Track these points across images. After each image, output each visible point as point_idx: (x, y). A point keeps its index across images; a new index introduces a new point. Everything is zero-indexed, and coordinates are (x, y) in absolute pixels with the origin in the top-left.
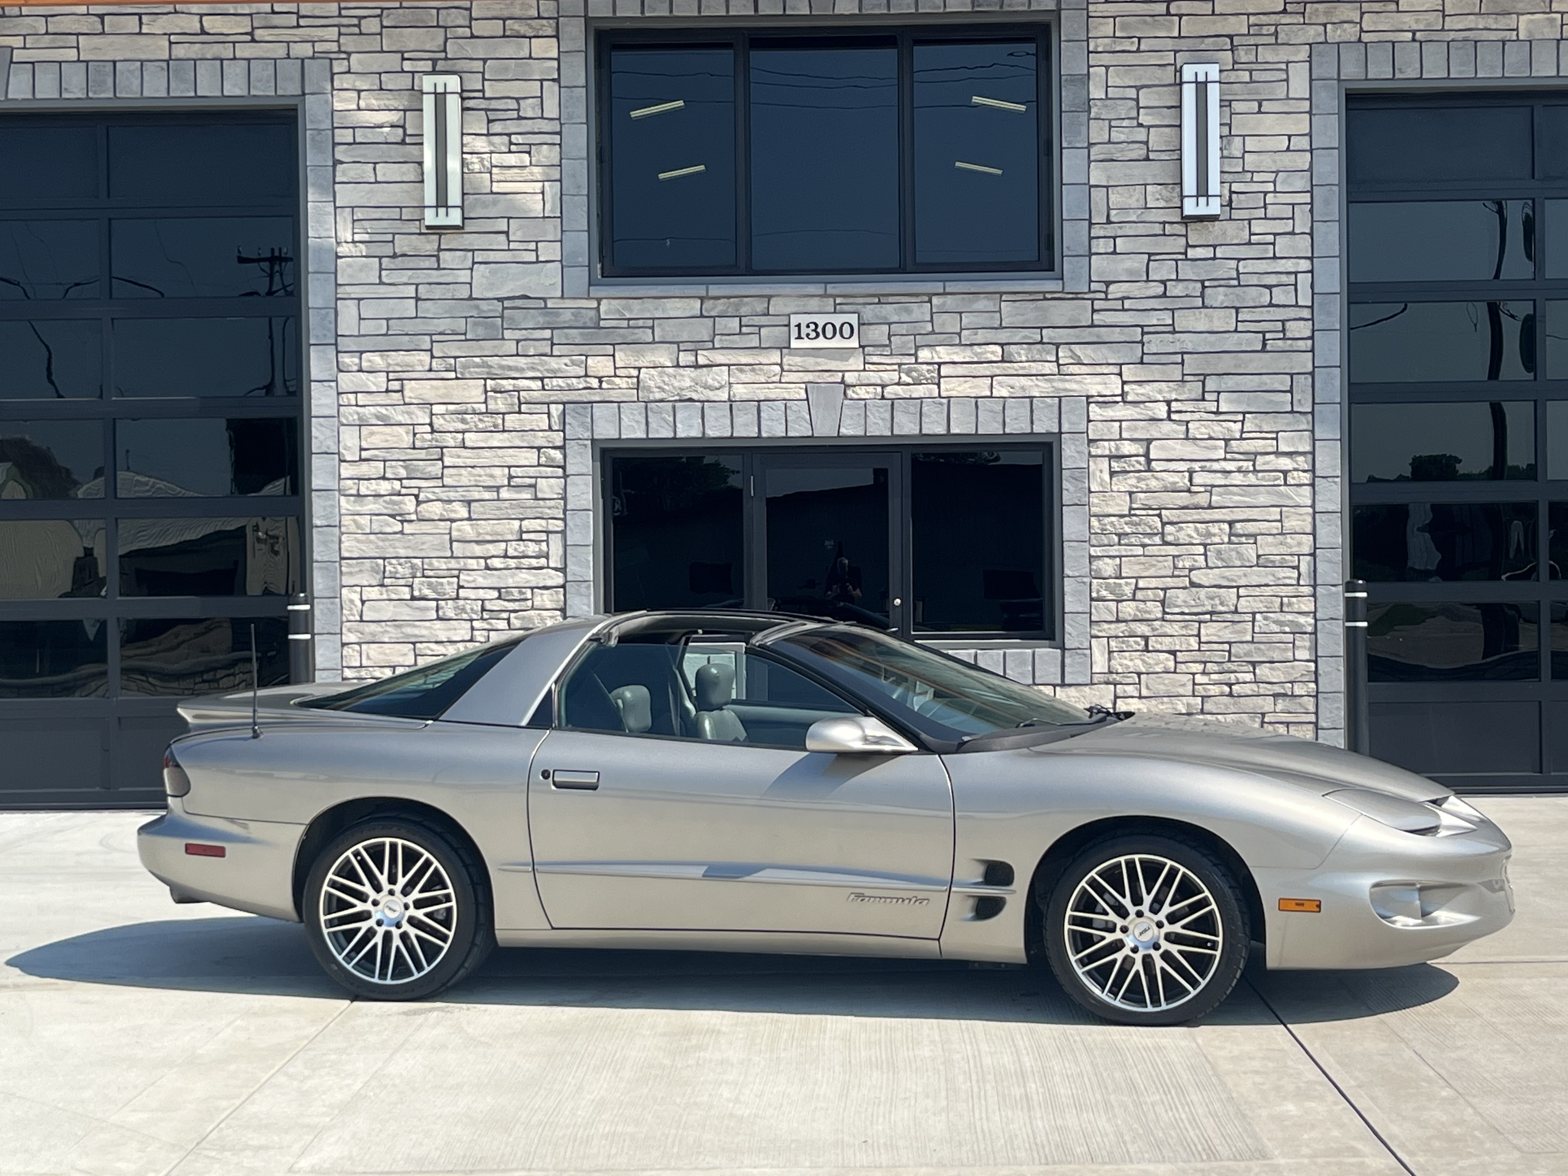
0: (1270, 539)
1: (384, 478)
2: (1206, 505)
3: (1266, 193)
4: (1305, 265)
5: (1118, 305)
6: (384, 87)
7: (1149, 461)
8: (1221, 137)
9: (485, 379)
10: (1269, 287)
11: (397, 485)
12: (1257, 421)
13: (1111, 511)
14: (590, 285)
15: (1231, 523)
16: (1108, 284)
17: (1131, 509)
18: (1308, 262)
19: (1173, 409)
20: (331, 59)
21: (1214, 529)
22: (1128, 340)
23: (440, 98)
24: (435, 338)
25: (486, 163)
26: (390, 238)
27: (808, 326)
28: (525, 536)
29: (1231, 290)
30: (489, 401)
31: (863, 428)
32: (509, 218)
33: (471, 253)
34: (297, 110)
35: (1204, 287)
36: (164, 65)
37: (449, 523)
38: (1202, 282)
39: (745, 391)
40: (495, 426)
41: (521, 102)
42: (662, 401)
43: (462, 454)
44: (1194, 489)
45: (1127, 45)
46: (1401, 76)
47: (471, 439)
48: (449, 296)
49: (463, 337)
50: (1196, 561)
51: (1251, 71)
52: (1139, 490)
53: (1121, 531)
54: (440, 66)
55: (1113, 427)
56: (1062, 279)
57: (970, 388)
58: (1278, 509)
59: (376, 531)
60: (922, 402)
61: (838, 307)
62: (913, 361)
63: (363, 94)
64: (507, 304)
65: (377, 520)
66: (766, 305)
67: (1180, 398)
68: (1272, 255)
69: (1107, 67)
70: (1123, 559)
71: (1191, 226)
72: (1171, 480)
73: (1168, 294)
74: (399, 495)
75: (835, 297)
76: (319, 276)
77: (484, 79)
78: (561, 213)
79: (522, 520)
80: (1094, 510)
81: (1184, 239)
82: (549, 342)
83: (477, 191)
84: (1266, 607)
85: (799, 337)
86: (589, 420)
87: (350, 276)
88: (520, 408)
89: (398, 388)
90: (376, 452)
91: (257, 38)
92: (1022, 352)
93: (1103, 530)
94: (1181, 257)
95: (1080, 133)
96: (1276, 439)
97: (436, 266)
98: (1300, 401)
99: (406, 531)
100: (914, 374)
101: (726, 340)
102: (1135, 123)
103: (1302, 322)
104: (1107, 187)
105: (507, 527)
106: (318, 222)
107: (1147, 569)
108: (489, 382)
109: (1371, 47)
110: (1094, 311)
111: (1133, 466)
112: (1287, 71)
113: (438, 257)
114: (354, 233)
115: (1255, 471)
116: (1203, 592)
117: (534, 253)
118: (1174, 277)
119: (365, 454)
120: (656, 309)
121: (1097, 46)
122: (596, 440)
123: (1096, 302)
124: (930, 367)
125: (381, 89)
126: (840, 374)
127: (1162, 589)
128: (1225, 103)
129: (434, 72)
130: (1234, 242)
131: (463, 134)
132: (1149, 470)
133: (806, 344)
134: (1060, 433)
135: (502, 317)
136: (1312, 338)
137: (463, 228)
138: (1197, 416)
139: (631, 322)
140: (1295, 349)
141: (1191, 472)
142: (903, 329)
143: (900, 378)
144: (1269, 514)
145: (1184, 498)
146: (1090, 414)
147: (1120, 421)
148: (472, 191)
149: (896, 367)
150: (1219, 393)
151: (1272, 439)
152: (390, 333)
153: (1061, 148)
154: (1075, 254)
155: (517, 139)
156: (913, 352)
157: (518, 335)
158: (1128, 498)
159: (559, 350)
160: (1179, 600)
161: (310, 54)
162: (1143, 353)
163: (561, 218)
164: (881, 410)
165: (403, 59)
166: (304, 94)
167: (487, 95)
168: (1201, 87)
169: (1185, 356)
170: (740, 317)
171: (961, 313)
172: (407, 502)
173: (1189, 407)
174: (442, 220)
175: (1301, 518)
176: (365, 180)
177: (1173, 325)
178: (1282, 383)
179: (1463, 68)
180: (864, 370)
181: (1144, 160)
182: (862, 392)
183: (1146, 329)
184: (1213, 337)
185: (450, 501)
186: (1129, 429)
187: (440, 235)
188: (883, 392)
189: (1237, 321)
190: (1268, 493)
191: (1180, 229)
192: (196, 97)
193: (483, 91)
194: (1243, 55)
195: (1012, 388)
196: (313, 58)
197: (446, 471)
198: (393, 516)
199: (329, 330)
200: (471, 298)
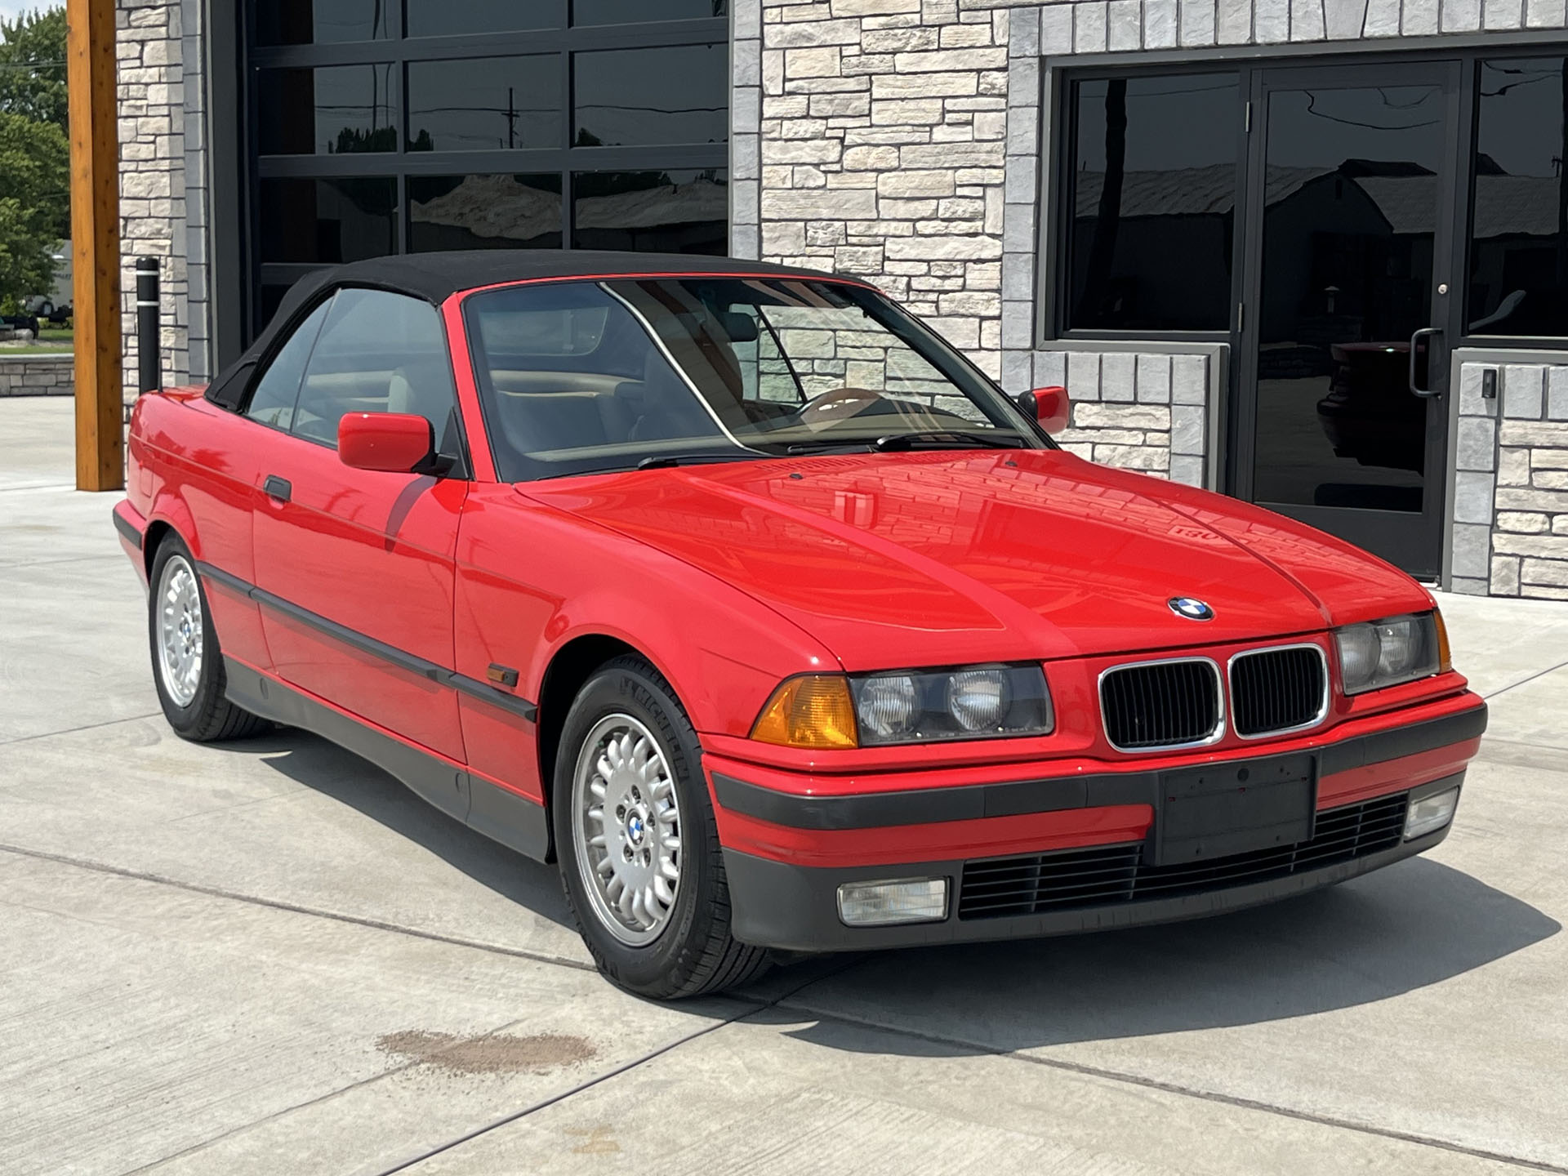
1: (806, 117)
11: (819, 125)
28: (960, 191)
30: (925, 10)
31: (1397, 24)
37: (874, 174)
40: (930, 43)
43: (891, 82)
47: (902, 61)
59: (798, 186)
65: (799, 171)
74: (824, 138)
79: (956, 169)
86: (1037, 30)
88: (958, 16)
90: (801, 83)
99: (828, 186)
105: (939, 179)
119: (789, 86)
122: (1046, 56)
172: (831, 147)
185: (878, 145)
197: (876, 106)
198: (816, 166)
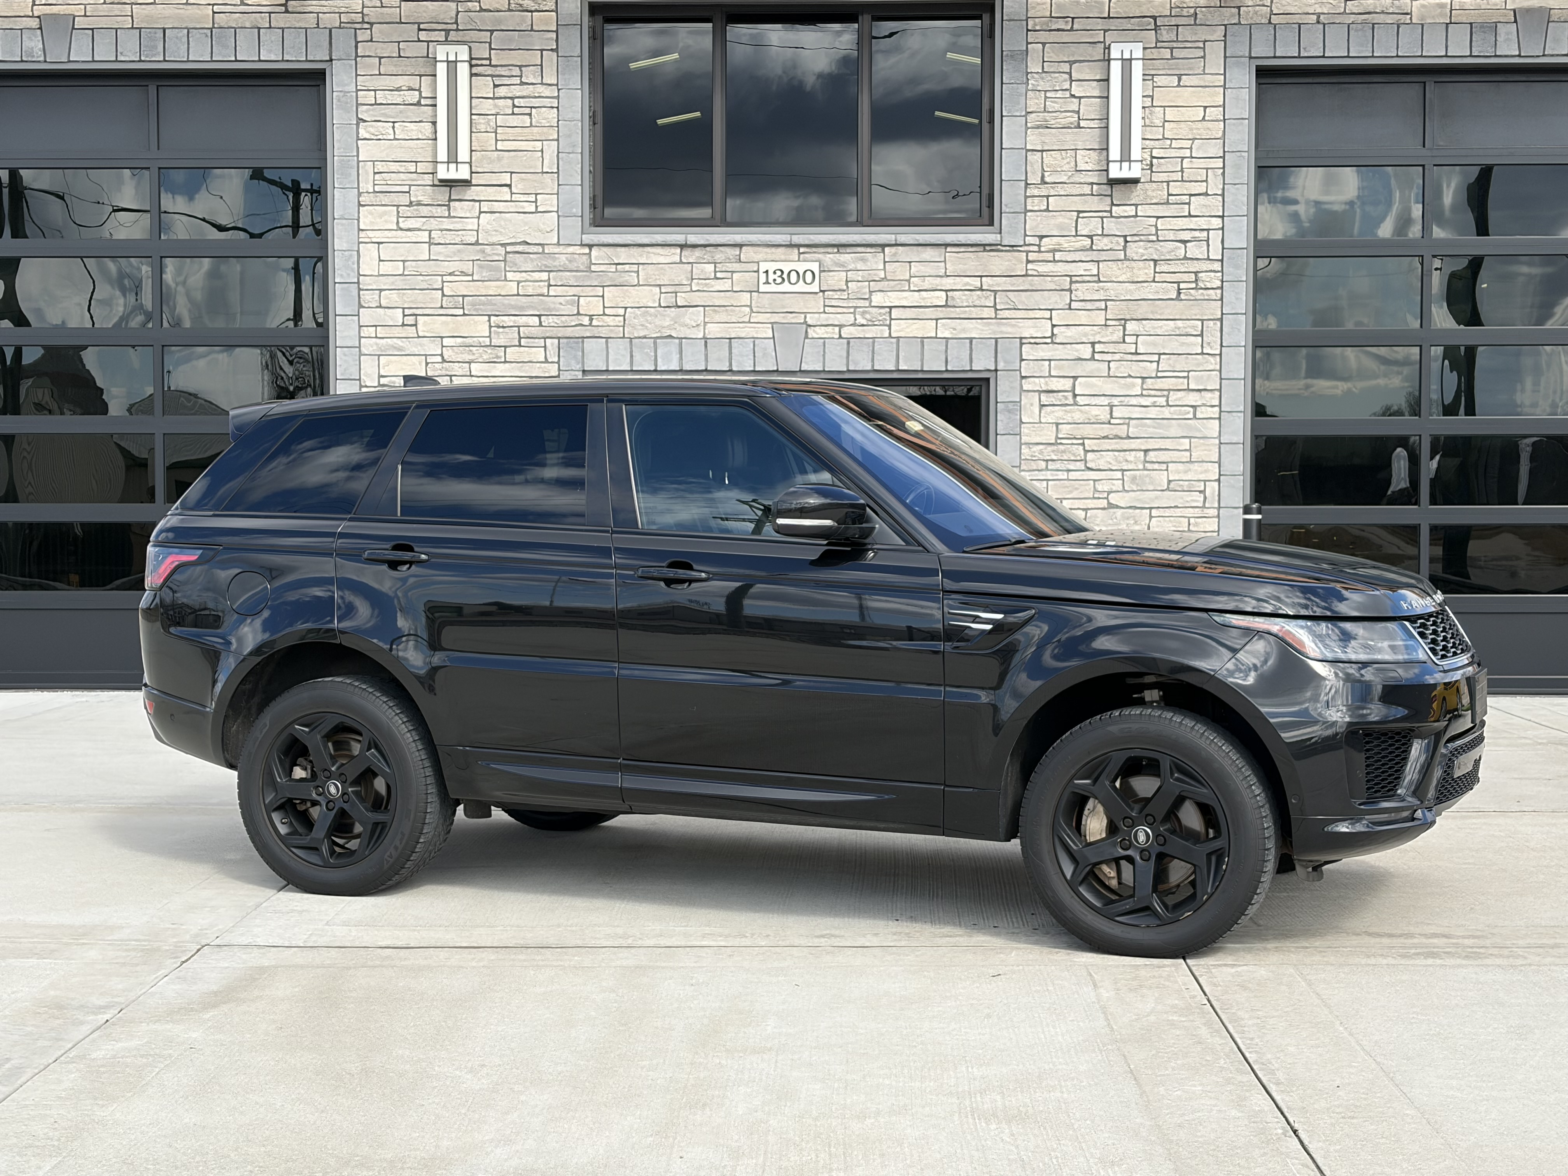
0: (1181, 467)
2: (1124, 436)
3: (1183, 158)
4: (1217, 223)
5: (1049, 257)
6: (402, 55)
7: (1075, 396)
8: (1144, 108)
9: (489, 316)
10: (1184, 242)
12: (1171, 362)
13: (1038, 440)
14: (582, 233)
15: (1146, 451)
16: (1041, 237)
17: (1057, 438)
18: (1220, 220)
19: (1096, 350)
20: (356, 29)
21: (1131, 456)
22: (1058, 288)
23: (452, 66)
24: (445, 278)
25: (491, 124)
26: (406, 189)
27: (775, 273)
29: (1150, 245)
30: (493, 335)
31: (821, 364)
32: (512, 173)
33: (478, 204)
34: (325, 74)
35: (1126, 242)
36: (209, 31)
38: (1125, 237)
39: (718, 329)
40: (498, 357)
41: (523, 69)
42: (645, 337)
44: (1113, 421)
45: (1061, 24)
46: (1306, 55)
47: (476, 368)
48: (457, 240)
49: (470, 278)
50: (1113, 485)
51: (1172, 49)
52: (1065, 421)
53: (1048, 458)
54: (453, 36)
55: (1043, 365)
56: (1000, 233)
57: (917, 329)
58: (1187, 440)
60: (874, 342)
61: (802, 256)
62: (867, 305)
63: (382, 60)
64: (509, 249)
66: (738, 253)
67: (1102, 340)
68: (1187, 214)
69: (1044, 44)
70: (1050, 483)
71: (1116, 188)
72: (1094, 413)
73: (1094, 248)
75: (798, 246)
76: (344, 221)
77: (491, 49)
78: (558, 168)
80: (1025, 439)
81: (1109, 198)
82: (546, 284)
83: (484, 148)
84: (1175, 526)
85: (767, 283)
86: (580, 353)
87: (372, 223)
88: (520, 342)
89: (413, 323)
90: (393, 379)
91: (290, 10)
92: (964, 297)
93: (1032, 456)
94: (1105, 214)
95: (1019, 104)
96: (1188, 377)
97: (447, 215)
98: (1209, 344)
100: (868, 316)
101: (702, 284)
102: (1067, 94)
103: (1212, 274)
104: (1042, 151)
106: (342, 174)
107: (1071, 492)
108: (493, 318)
109: (1280, 28)
110: (1028, 262)
111: (1060, 400)
112: (1204, 48)
113: (448, 206)
114: (375, 185)
115: (1168, 405)
116: (1119, 512)
117: (534, 204)
118: (1100, 233)
119: (383, 381)
120: (641, 256)
121: (1035, 25)
122: (587, 371)
123: (1030, 254)
124: (883, 311)
125: (400, 56)
126: (803, 316)
127: (1083, 509)
128: (1147, 77)
129: (446, 42)
130: (1153, 202)
131: (471, 98)
132: (1076, 404)
133: (773, 288)
134: (996, 370)
135: (505, 261)
136: (1222, 288)
137: (470, 182)
138: (1117, 357)
139: (619, 267)
140: (1206, 297)
141: (1111, 406)
142: (859, 276)
143: (856, 320)
144: (1181, 444)
145: (1106, 430)
146: (1023, 354)
147: (1050, 360)
148: (479, 149)
149: (852, 310)
150: (1138, 336)
151: (1184, 377)
152: (406, 273)
153: (1002, 116)
154: (1012, 210)
155: (520, 102)
156: (867, 297)
157: (518, 276)
158: (1055, 428)
159: (555, 291)
160: (1099, 520)
161: (337, 25)
162: (1071, 300)
163: (558, 173)
164: (839, 348)
165: (420, 30)
166: (331, 60)
167: (493, 63)
168: (1127, 63)
169: (1108, 303)
170: (715, 263)
171: (910, 262)
173: (1111, 348)
174: (452, 175)
175: (1207, 448)
176: (385, 137)
177: (1098, 275)
178: (1193, 327)
179: (1361, 49)
180: (825, 312)
181: (1075, 128)
182: (820, 332)
183: (1074, 279)
184: (1133, 286)
186: (1056, 367)
187: (451, 187)
188: (840, 332)
189: (1155, 272)
190: (1179, 425)
191: (1106, 189)
192: (236, 61)
193: (490, 59)
194: (1165, 35)
195: (955, 329)
196: (340, 28)
199: (353, 271)
200: (477, 243)
